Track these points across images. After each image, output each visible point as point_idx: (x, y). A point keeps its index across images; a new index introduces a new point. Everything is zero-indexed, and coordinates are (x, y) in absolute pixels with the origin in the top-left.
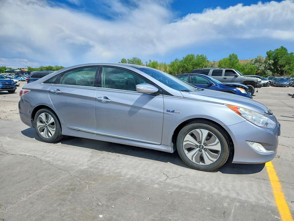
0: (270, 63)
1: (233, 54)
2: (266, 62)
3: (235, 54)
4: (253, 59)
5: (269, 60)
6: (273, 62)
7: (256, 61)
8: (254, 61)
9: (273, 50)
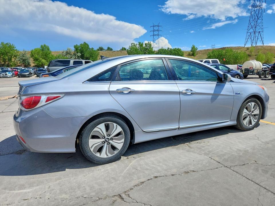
0: (79, 55)
1: (45, 45)
2: (75, 55)
3: (46, 45)
4: (64, 51)
5: (77, 53)
6: (81, 54)
7: (67, 53)
8: (65, 52)
9: (79, 45)
